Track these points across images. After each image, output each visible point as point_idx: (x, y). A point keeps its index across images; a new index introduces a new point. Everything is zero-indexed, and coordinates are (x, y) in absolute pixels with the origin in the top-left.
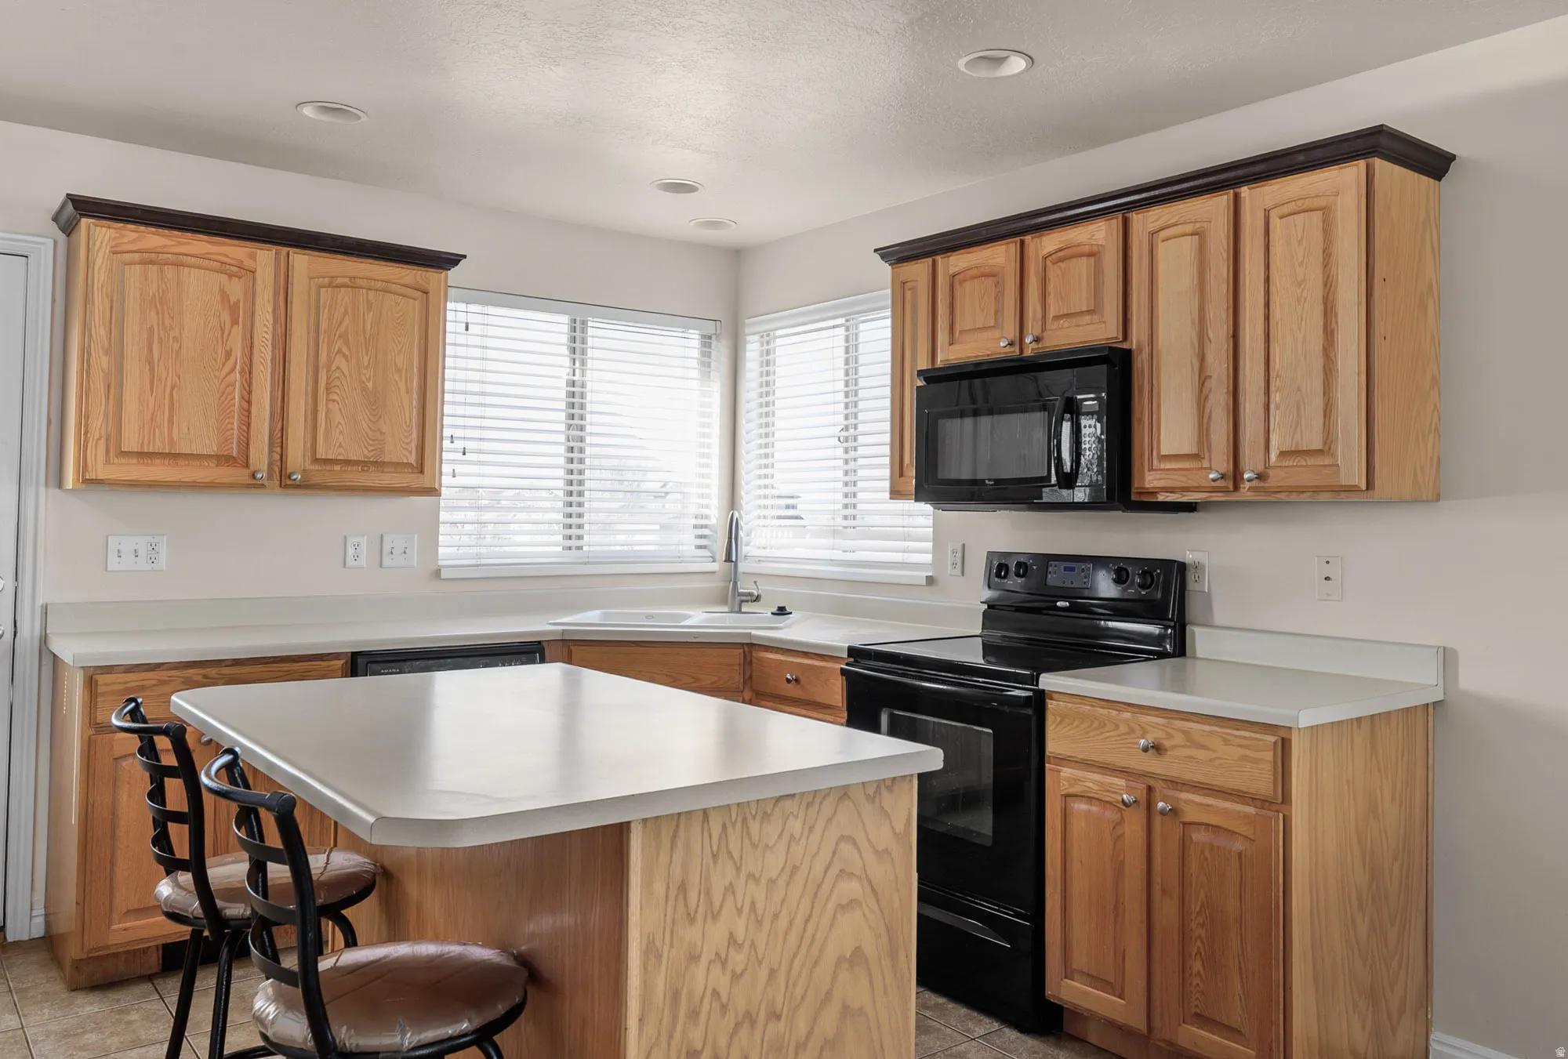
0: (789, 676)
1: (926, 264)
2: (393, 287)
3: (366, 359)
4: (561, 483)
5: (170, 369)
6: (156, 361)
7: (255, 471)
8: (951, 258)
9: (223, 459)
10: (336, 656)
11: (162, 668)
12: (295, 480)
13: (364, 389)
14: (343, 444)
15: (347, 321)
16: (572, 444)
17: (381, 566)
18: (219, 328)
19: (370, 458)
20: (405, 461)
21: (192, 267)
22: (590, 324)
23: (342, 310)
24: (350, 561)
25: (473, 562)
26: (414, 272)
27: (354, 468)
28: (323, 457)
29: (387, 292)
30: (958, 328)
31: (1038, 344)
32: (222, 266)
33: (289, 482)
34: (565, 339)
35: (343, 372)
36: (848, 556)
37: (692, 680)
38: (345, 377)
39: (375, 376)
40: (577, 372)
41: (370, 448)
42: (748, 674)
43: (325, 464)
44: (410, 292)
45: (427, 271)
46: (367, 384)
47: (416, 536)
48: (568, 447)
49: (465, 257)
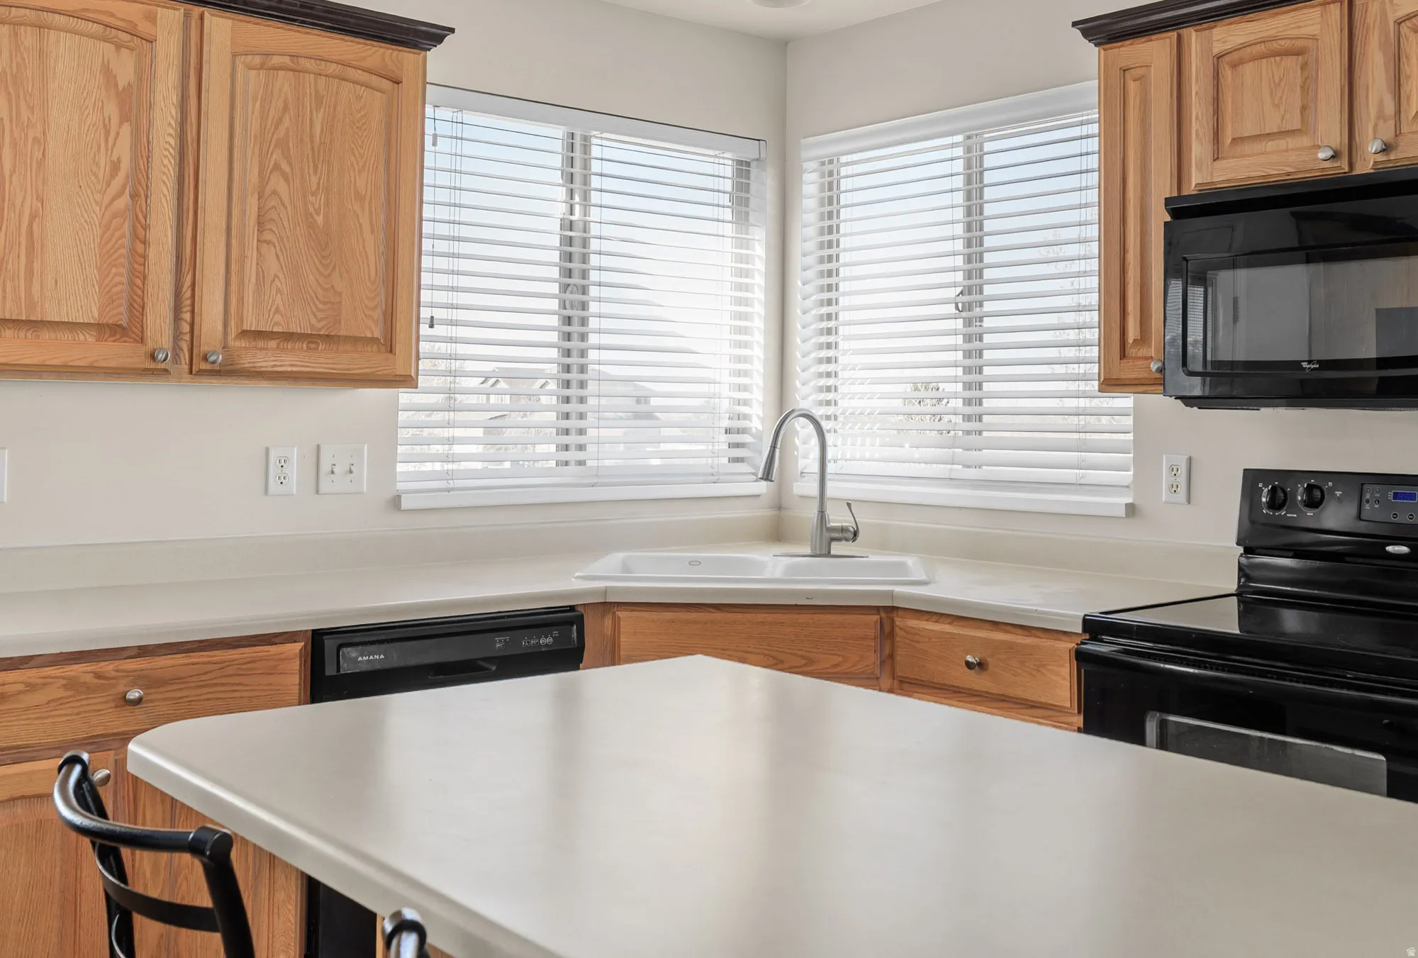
0: (970, 658)
1: (1168, 41)
2: (352, 73)
3: (314, 180)
4: (553, 369)
5: (29, 189)
6: (7, 178)
7: (155, 350)
8: (1215, 31)
9: (107, 330)
10: (290, 637)
11: (32, 663)
12: (214, 362)
13: (312, 225)
14: (282, 308)
15: (286, 122)
16: (568, 312)
17: (317, 492)
18: (101, 125)
19: (320, 330)
20: (369, 335)
21: (60, 30)
22: (594, 141)
23: (281, 104)
24: (274, 486)
25: (443, 484)
26: (383, 50)
27: (298, 345)
28: (253, 329)
29: (343, 80)
30: (1228, 136)
31: (1388, 154)
32: (105, 30)
33: (204, 366)
34: (557, 161)
35: (281, 200)
36: (972, 473)
37: (803, 662)
38: (285, 207)
39: (327, 203)
40: (577, 208)
41: (320, 315)
42: (887, 651)
43: (255, 339)
44: (375, 80)
45: (400, 51)
46: (315, 216)
47: (366, 446)
48: (564, 317)
49: (452, 30)
